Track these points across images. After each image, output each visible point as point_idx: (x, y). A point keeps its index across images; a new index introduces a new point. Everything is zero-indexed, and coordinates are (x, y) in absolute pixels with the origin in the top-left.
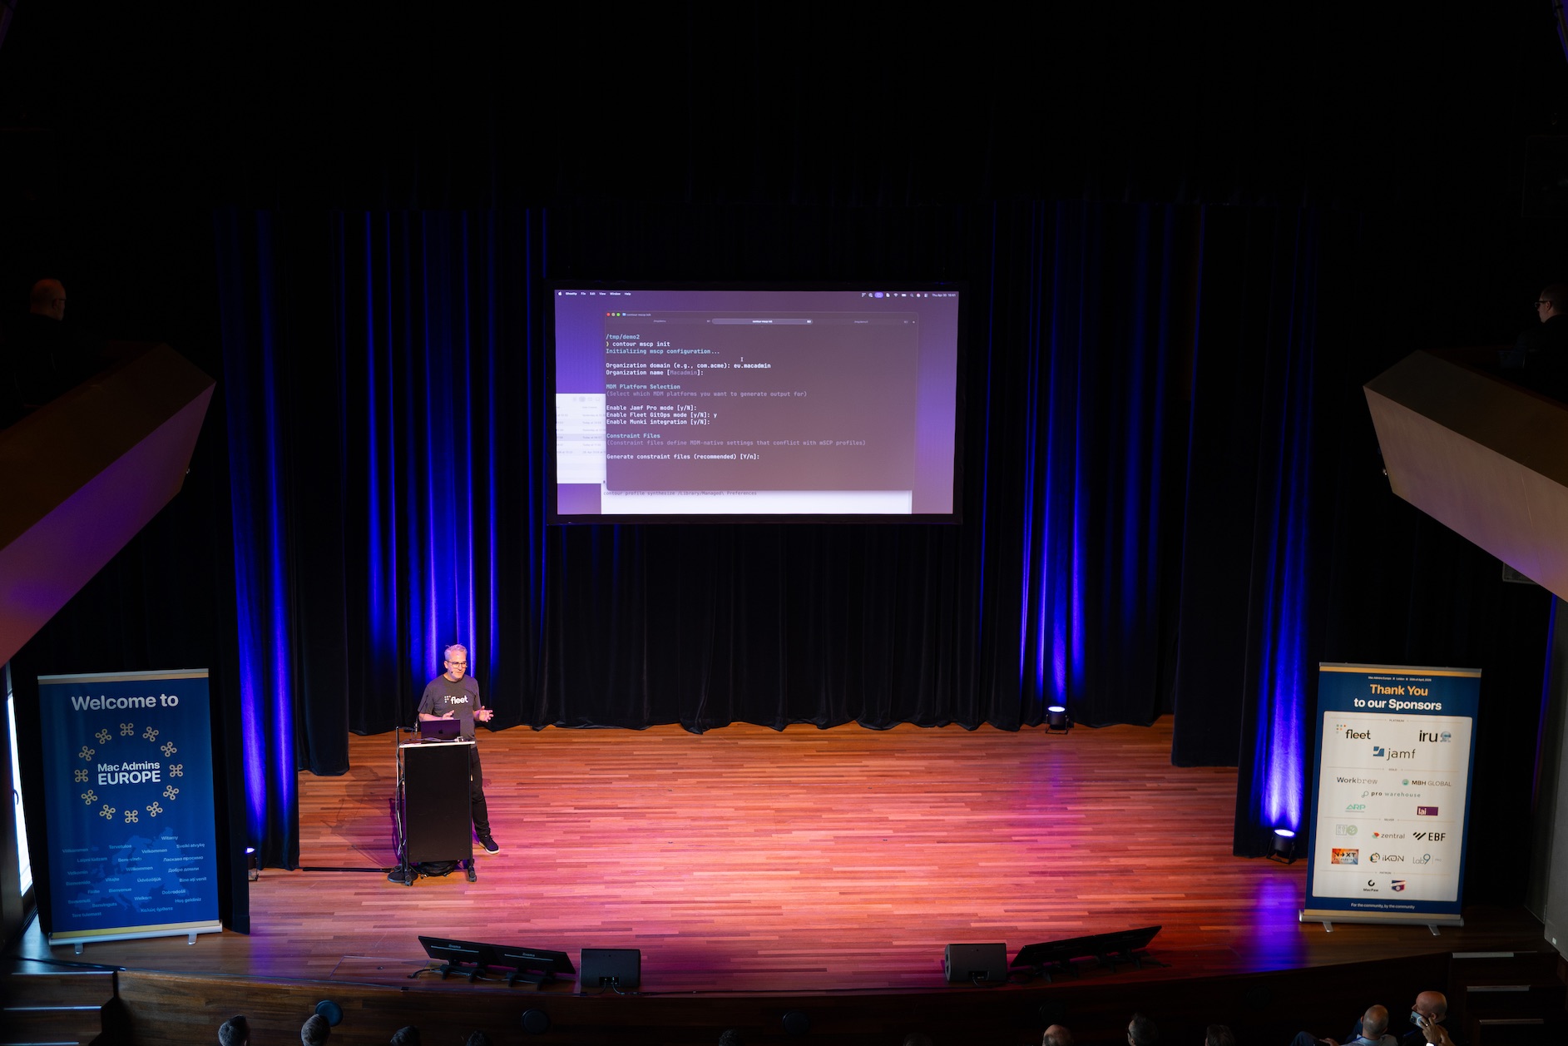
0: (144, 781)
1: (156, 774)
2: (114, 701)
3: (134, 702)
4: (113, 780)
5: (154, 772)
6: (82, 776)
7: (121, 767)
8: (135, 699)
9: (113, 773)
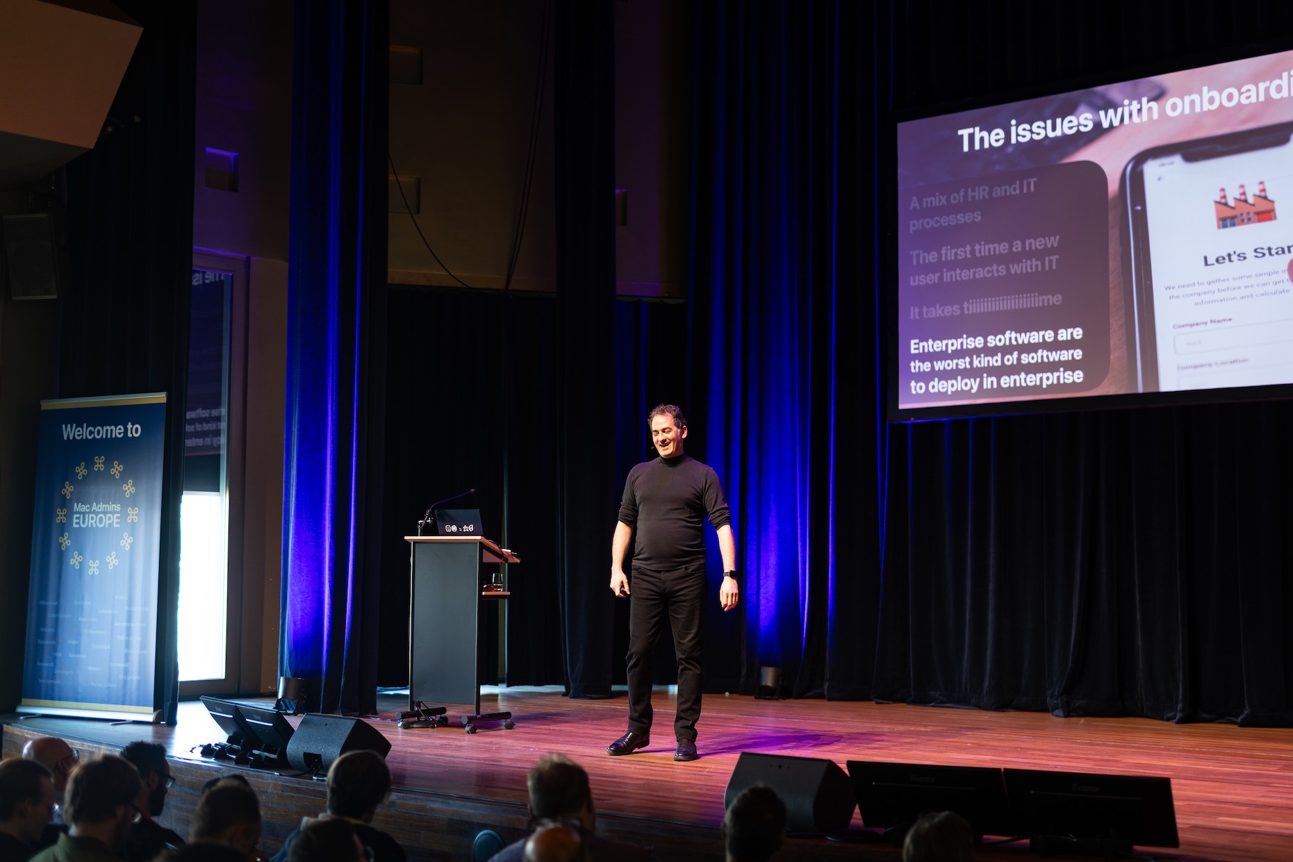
0: (107, 526)
1: (117, 518)
2: (93, 430)
3: (107, 430)
4: (84, 523)
5: (116, 515)
6: (60, 516)
7: (91, 508)
8: (108, 427)
9: (84, 514)
